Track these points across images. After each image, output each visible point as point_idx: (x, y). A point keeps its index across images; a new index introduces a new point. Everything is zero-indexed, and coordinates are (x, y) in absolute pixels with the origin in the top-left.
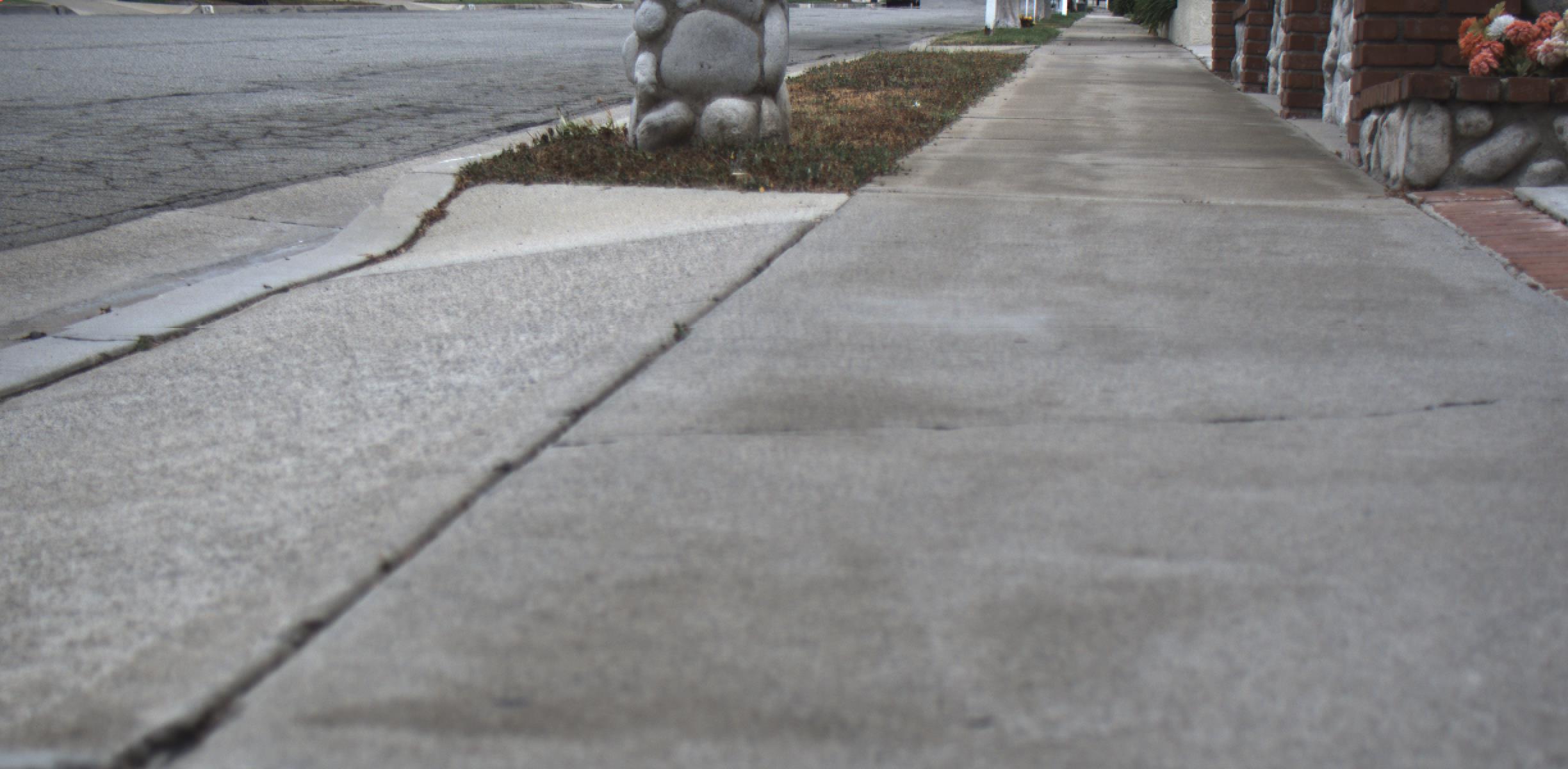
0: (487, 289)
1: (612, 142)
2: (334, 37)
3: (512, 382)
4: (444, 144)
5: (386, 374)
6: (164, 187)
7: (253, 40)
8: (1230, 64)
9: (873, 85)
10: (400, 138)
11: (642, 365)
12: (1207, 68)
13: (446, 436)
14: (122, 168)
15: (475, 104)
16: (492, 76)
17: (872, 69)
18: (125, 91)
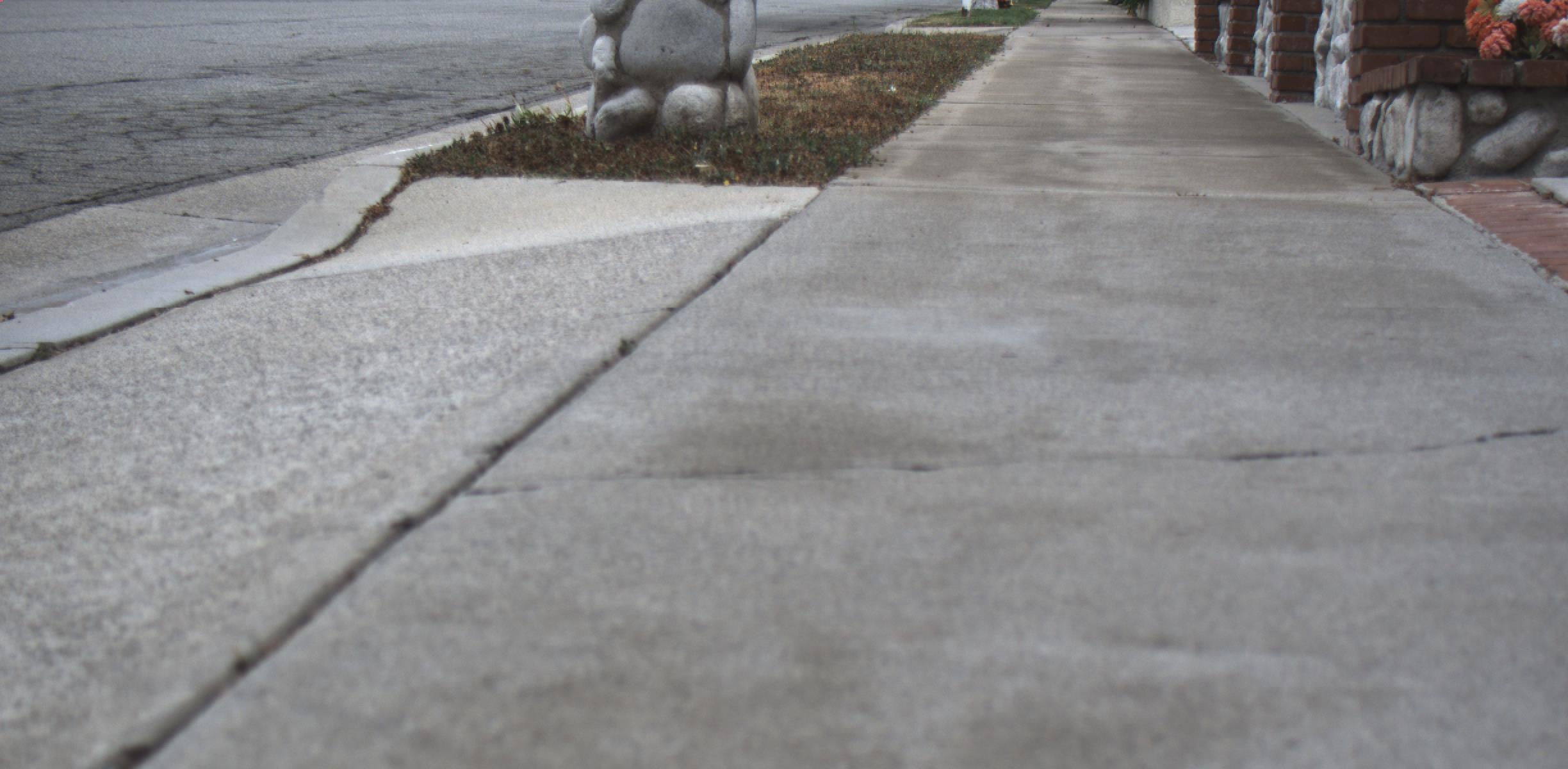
0: (423, 297)
1: (570, 131)
2: (298, 21)
3: (430, 408)
4: (399, 132)
5: (294, 394)
6: (94, 180)
7: (213, 24)
8: (1213, 45)
9: (847, 69)
10: (353, 126)
11: (579, 387)
12: (1189, 49)
13: (344, 480)
14: (53, 160)
15: (435, 90)
16: (457, 61)
17: (847, 52)
18: (71, 78)
